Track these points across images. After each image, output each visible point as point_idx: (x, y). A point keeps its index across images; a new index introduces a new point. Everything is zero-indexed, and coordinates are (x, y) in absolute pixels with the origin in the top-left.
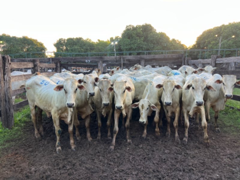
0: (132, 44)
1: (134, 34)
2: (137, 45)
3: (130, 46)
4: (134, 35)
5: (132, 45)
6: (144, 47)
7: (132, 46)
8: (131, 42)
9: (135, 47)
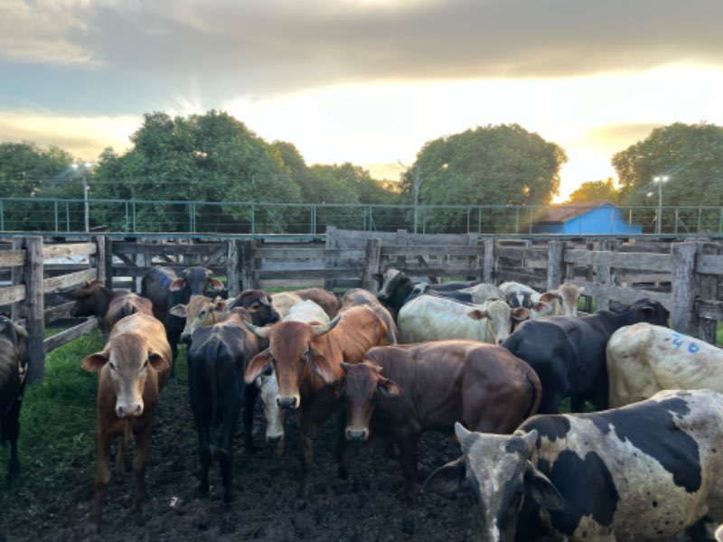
0: (155, 170)
1: (164, 142)
2: (168, 175)
3: (144, 178)
4: (162, 145)
5: (154, 175)
6: (194, 181)
7: (153, 178)
8: (153, 166)
9: (162, 182)
